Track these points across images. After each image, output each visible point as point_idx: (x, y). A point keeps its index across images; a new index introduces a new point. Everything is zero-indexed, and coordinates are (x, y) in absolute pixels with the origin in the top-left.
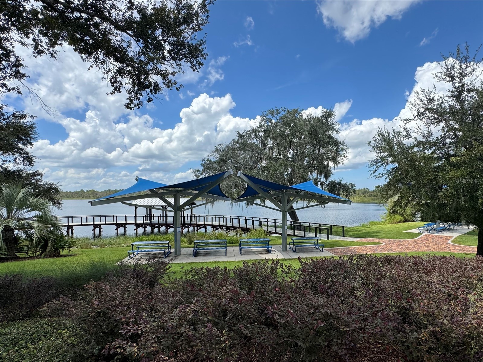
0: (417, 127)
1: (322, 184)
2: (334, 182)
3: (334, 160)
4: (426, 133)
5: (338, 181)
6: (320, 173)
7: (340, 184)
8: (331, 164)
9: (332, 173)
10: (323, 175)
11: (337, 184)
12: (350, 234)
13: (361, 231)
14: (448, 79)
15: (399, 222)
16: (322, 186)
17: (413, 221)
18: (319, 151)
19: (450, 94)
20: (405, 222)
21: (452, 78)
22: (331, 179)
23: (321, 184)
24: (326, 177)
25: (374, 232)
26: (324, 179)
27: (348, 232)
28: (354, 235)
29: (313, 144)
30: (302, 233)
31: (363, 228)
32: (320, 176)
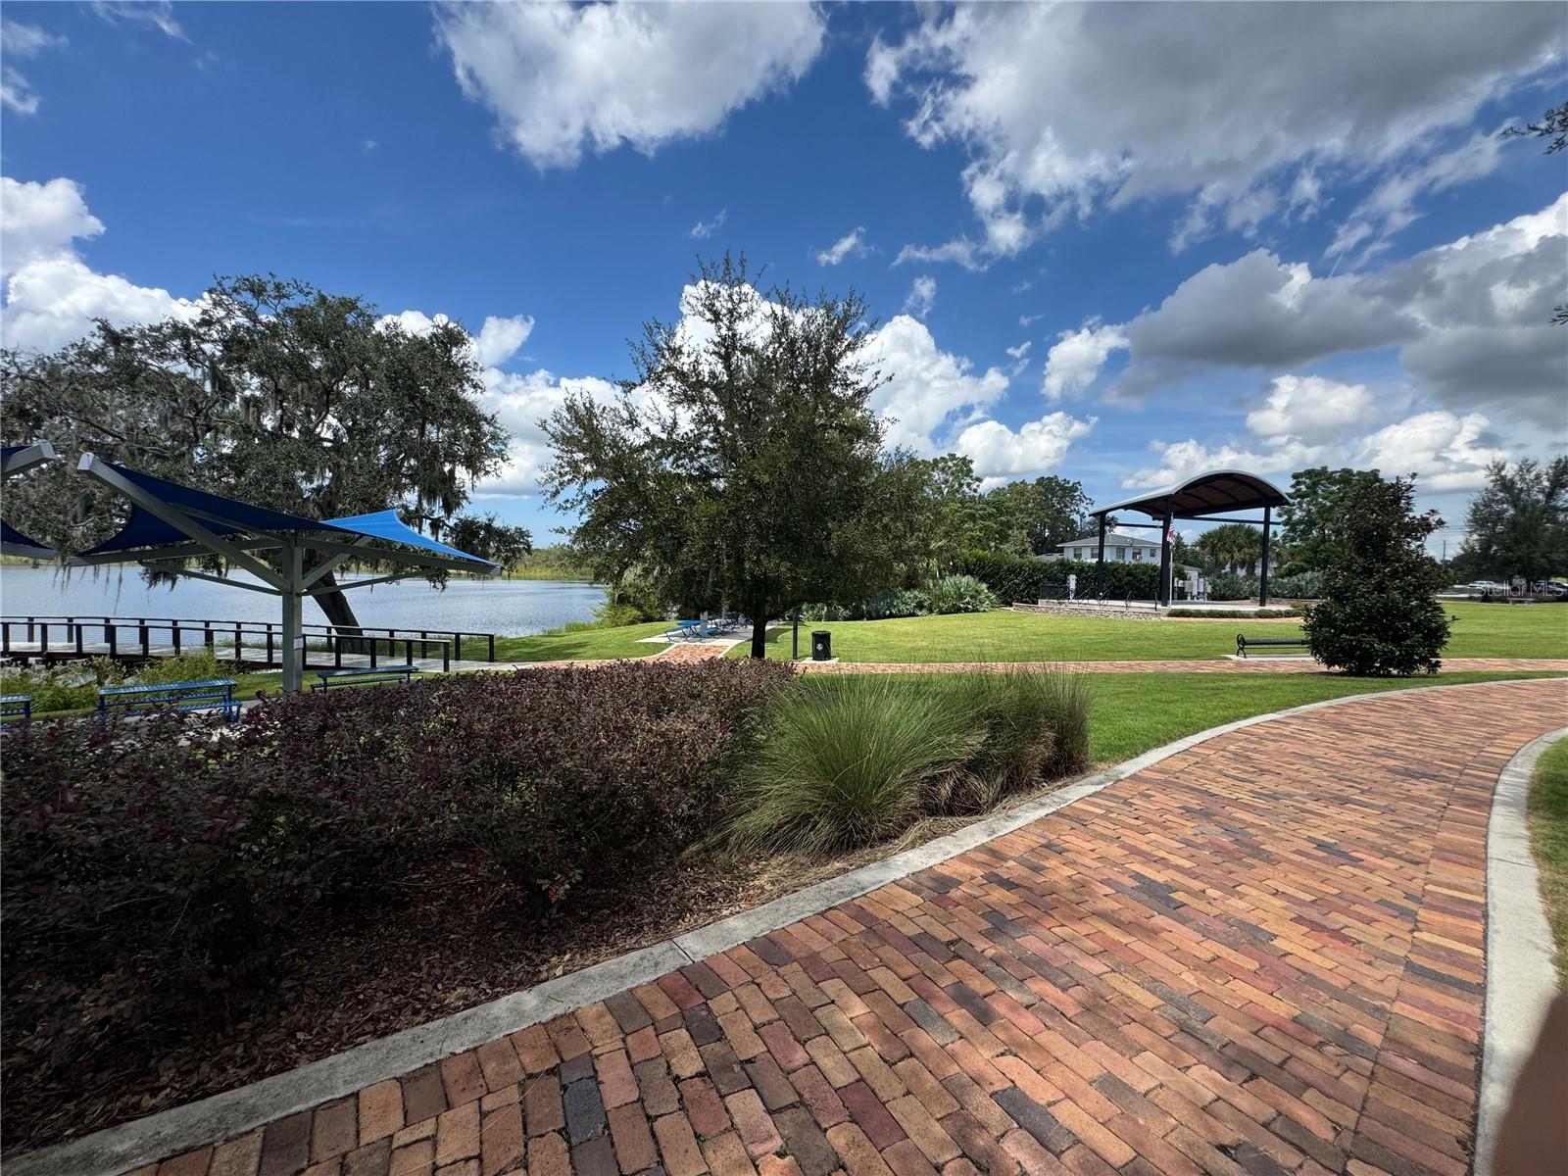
0: (652, 406)
1: (436, 526)
2: (472, 522)
3: (473, 463)
4: (669, 421)
5: (483, 519)
6: (429, 493)
7: (488, 527)
8: (462, 473)
9: (466, 498)
10: (439, 502)
11: (480, 527)
12: (511, 653)
13: (540, 645)
14: (709, 315)
15: (632, 623)
16: (435, 532)
17: (662, 619)
18: (422, 433)
19: (711, 348)
20: (644, 621)
21: (716, 317)
22: (466, 512)
23: (431, 524)
24: (448, 508)
25: (569, 647)
26: (442, 513)
27: (507, 648)
28: (518, 657)
29: (402, 408)
30: (367, 659)
31: (548, 639)
32: (429, 503)
